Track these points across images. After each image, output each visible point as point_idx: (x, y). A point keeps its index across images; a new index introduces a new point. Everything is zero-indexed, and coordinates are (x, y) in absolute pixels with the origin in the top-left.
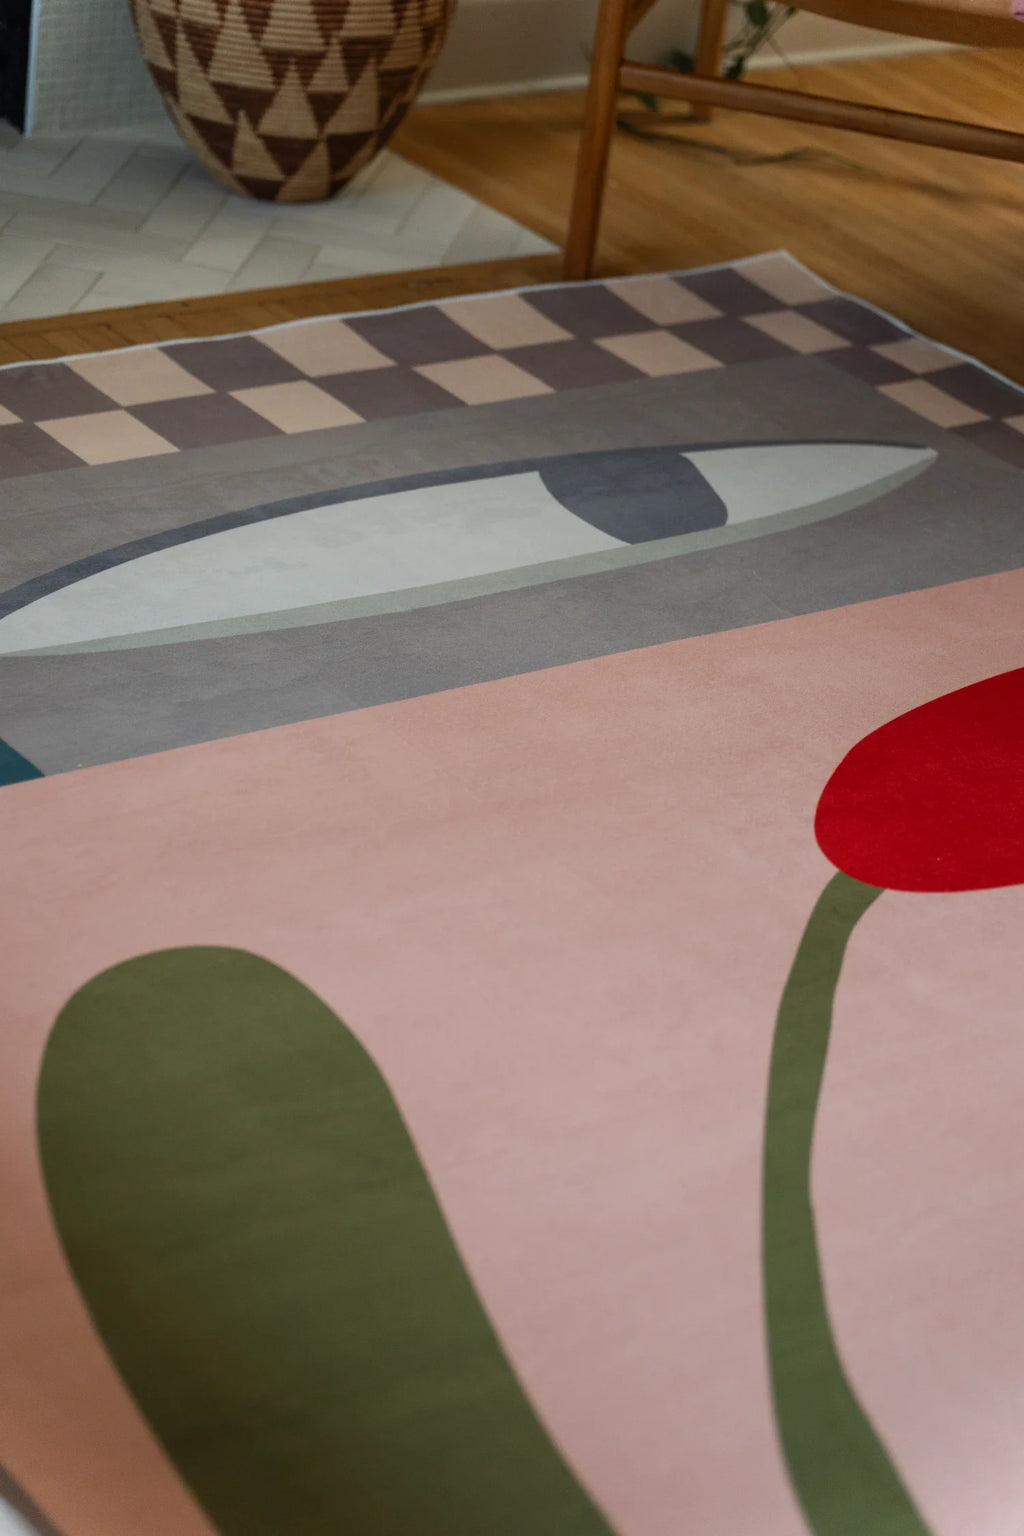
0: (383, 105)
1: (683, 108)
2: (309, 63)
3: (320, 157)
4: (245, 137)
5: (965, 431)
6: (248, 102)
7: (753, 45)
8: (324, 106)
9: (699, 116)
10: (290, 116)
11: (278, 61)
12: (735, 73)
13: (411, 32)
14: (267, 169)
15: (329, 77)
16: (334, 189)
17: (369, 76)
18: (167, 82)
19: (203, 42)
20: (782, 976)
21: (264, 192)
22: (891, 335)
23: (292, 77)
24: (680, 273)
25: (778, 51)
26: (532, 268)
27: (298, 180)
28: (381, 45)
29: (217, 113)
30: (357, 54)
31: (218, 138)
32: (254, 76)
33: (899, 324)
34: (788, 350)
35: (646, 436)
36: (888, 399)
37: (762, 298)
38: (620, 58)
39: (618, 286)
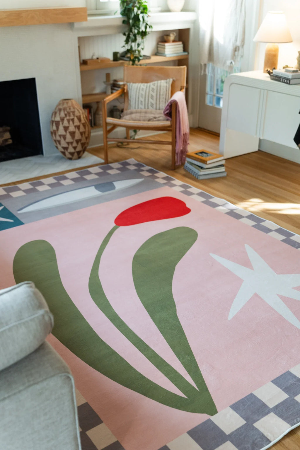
0: (82, 147)
1: (126, 144)
2: (72, 143)
3: (76, 154)
4: (67, 153)
5: (149, 176)
6: (66, 149)
7: (135, 135)
8: (75, 148)
9: (128, 144)
10: (71, 150)
11: (68, 143)
12: (134, 139)
13: (84, 138)
14: (70, 156)
15: (75, 144)
16: (79, 158)
17: (79, 144)
18: (57, 147)
19: (59, 142)
20: (105, 236)
21: (70, 159)
22: (143, 166)
23: (70, 145)
24: (119, 162)
25: (138, 136)
26: (102, 164)
27: (74, 157)
28: (80, 140)
29: (63, 150)
30: (78, 141)
31: (64, 153)
32: (66, 145)
33: (144, 165)
34: (130, 170)
35: (109, 181)
36: (141, 174)
37: (129, 164)
38: (107, 138)
39: (111, 165)
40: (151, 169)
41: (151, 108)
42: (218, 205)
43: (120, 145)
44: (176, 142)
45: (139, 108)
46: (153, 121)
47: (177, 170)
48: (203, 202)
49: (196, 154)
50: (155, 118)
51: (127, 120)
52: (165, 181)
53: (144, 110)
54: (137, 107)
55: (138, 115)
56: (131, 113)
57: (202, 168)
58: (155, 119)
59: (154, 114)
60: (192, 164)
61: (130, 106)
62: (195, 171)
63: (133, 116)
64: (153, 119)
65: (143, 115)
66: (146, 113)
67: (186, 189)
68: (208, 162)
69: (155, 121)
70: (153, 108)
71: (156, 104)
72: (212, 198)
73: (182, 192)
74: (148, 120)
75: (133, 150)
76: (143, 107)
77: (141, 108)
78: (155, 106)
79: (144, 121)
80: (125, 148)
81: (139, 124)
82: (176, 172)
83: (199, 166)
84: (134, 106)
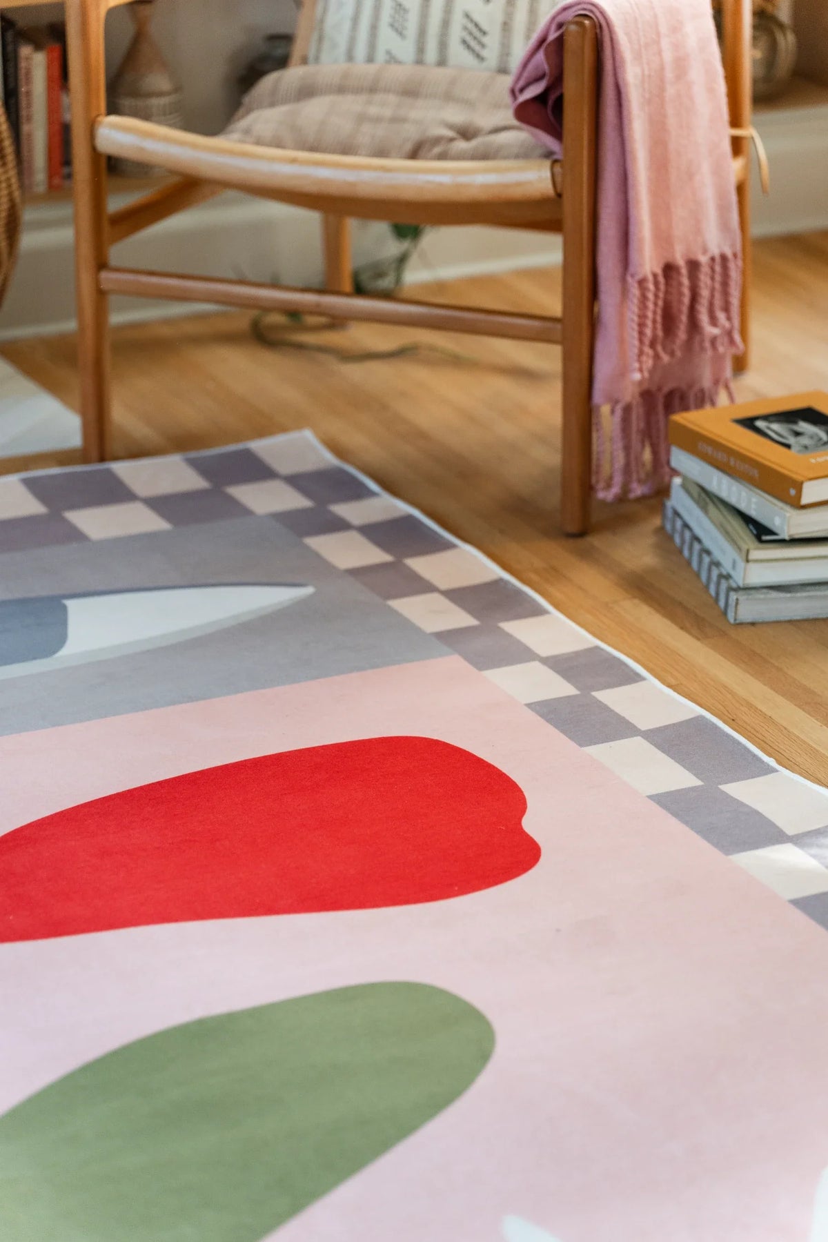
5: (361, 572)
7: (405, 257)
22: (359, 494)
26: (57, 457)
33: (373, 486)
34: (247, 512)
35: (40, 588)
36: (307, 548)
37: (257, 470)
38: (101, 264)
39: (122, 469)
40: (410, 518)
41: (466, 58)
42: (773, 835)
43: (275, 328)
44: (594, 323)
45: (381, 56)
46: (443, 156)
47: (595, 541)
48: (671, 802)
49: (749, 423)
50: (466, 133)
51: (259, 142)
52: (461, 619)
53: (402, 73)
54: (361, 51)
55: (352, 104)
56: (307, 92)
57: (762, 532)
58: (461, 145)
59: (469, 104)
60: (706, 497)
61: (321, 39)
62: (717, 555)
63: (314, 110)
64: (452, 140)
65: (383, 106)
66: (411, 92)
67: (586, 689)
68: (811, 493)
69: (460, 157)
70: (479, 57)
71: (506, 27)
72: (753, 769)
73: (549, 711)
74: (408, 147)
75: (355, 373)
76: (405, 49)
77: (392, 59)
78: (492, 42)
79: (381, 153)
80: (300, 347)
81: (348, 177)
82: (587, 555)
83: (747, 520)
84: (342, 41)
